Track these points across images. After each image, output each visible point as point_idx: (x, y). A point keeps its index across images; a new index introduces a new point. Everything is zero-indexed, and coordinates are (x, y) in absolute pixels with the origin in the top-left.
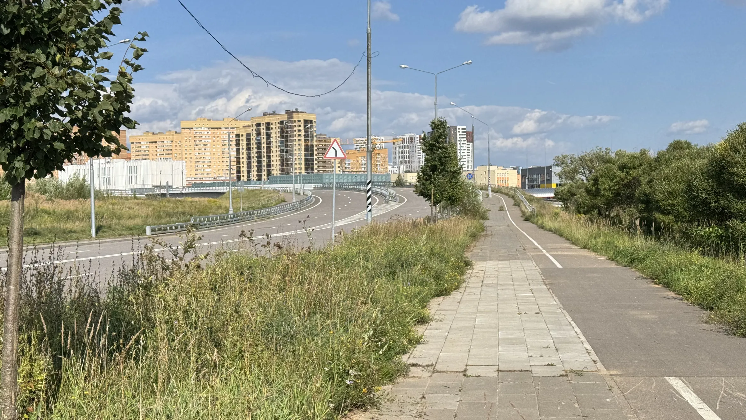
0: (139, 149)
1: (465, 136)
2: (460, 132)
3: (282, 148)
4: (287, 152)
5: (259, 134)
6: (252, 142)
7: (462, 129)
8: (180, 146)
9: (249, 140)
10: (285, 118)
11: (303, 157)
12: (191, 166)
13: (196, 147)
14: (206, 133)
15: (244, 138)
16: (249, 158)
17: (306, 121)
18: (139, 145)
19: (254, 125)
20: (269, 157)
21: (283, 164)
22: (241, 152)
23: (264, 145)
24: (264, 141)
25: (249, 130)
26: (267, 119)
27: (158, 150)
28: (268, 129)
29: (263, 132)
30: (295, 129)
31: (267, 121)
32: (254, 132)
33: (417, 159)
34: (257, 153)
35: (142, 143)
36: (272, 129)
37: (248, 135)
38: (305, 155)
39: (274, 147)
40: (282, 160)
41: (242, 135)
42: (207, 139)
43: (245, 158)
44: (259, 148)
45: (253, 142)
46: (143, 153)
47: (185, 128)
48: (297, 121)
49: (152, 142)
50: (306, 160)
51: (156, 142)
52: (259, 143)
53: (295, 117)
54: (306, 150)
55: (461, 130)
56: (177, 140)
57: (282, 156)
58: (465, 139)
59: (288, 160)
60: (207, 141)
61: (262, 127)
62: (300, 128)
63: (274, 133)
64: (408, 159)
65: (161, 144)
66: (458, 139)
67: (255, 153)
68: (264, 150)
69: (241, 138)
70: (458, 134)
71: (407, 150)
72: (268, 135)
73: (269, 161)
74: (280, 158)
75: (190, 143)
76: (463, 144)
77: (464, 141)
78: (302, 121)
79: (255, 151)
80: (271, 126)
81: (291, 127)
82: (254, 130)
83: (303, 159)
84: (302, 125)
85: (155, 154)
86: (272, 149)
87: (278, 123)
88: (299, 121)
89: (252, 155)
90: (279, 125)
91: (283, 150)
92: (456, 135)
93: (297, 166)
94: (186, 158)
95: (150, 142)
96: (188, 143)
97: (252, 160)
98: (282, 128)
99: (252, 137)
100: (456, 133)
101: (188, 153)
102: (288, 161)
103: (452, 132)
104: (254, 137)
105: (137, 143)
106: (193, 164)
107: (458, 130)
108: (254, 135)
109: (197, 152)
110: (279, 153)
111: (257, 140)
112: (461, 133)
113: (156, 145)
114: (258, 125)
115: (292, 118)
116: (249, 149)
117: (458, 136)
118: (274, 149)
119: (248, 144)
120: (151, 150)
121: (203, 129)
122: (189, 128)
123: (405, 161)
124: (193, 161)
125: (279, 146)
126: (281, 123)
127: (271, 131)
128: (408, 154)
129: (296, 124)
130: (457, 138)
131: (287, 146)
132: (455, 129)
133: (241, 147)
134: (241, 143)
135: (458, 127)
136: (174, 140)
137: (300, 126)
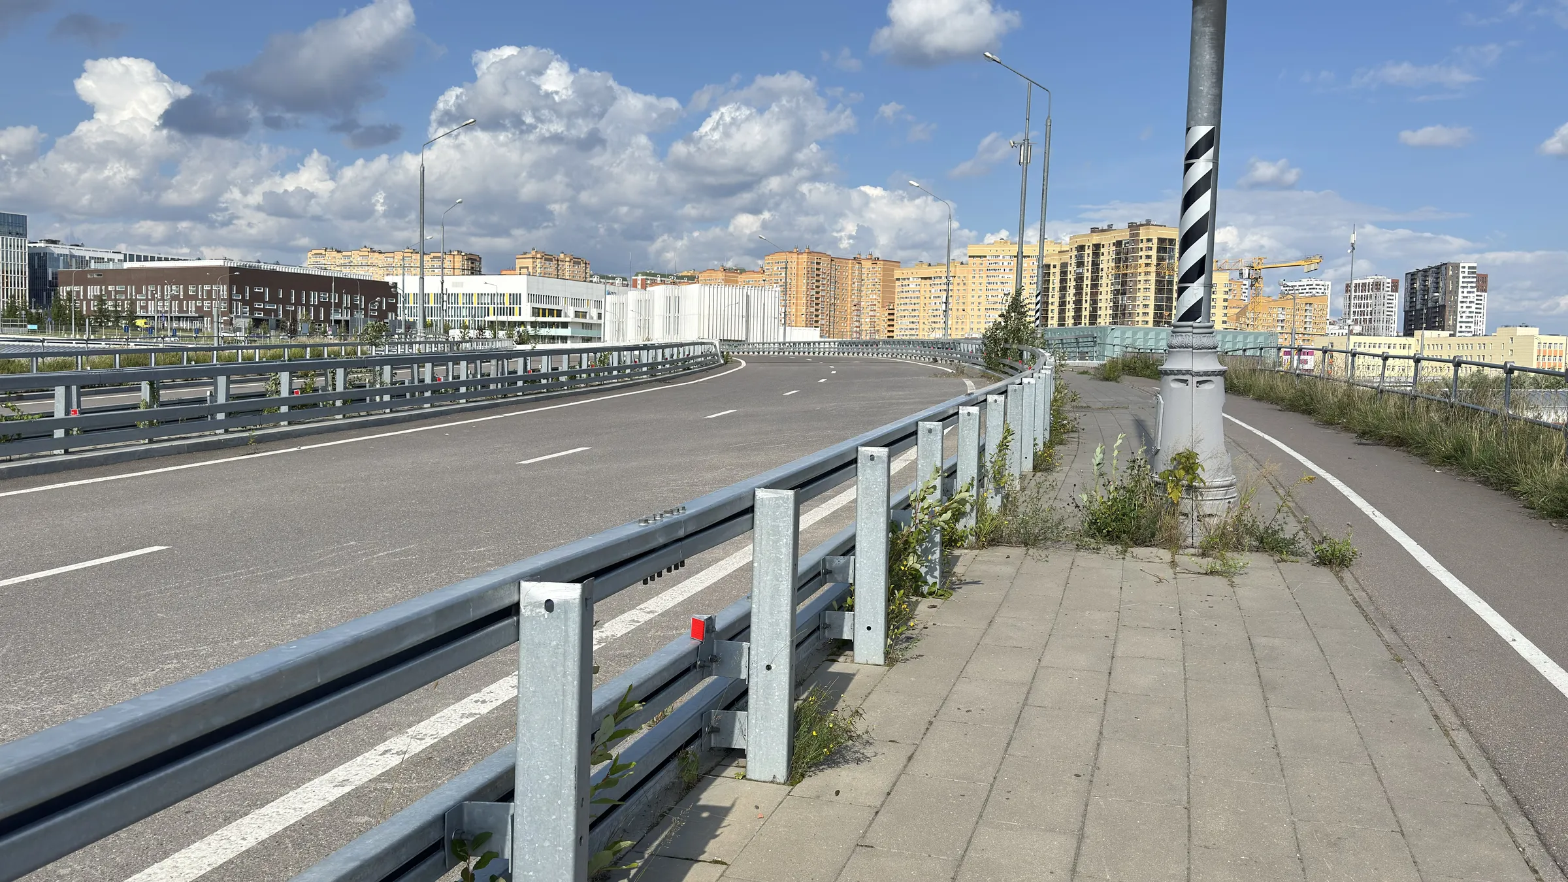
0: (906, 289)
1: (1475, 280)
2: (1464, 273)
3: (1117, 287)
4: (1124, 294)
5: (1080, 264)
6: (1069, 276)
7: (1469, 268)
8: (964, 284)
9: (1064, 273)
10: (1125, 236)
11: (1152, 303)
12: (979, 316)
13: (990, 287)
14: (1006, 264)
15: (1058, 270)
16: (1063, 304)
17: (1161, 241)
18: (906, 282)
19: (1074, 249)
20: (1094, 302)
21: (1117, 315)
22: (1050, 294)
23: (1087, 282)
24: (1088, 275)
25: (1065, 258)
26: (1096, 239)
27: (933, 291)
28: (1096, 255)
29: (1088, 260)
30: (1140, 254)
31: (1094, 243)
32: (1074, 261)
33: (1385, 317)
34: (1075, 295)
35: (911, 279)
36: (1103, 254)
37: (1064, 266)
38: (1156, 299)
39: (1104, 285)
40: (1115, 308)
41: (1055, 266)
42: (1007, 273)
43: (1057, 304)
44: (1079, 288)
45: (1071, 277)
46: (911, 294)
47: (973, 257)
48: (1145, 241)
49: (925, 279)
50: (1158, 307)
51: (930, 278)
52: (1079, 279)
53: (1143, 233)
54: (1159, 291)
55: (1466, 270)
56: (961, 276)
57: (1115, 301)
58: (1474, 285)
59: (1124, 308)
60: (1006, 276)
61: (1087, 251)
62: (1150, 253)
63: (1105, 262)
64: (1369, 317)
65: (937, 281)
66: (1461, 284)
67: (1072, 295)
68: (1087, 290)
69: (1052, 270)
70: (1461, 275)
71: (1369, 301)
72: (1095, 264)
73: (1094, 309)
74: (1112, 304)
75: (981, 280)
76: (1468, 292)
77: (1472, 287)
78: (1155, 241)
79: (1072, 291)
80: (1102, 250)
81: (1135, 250)
82: (1073, 257)
83: (1152, 306)
84: (1155, 247)
85: (927, 296)
86: (1101, 289)
87: (1114, 244)
88: (1149, 240)
89: (1068, 299)
90: (1114, 248)
91: (1117, 290)
92: (1458, 277)
93: (1140, 319)
94: (973, 303)
95: (922, 278)
96: (977, 281)
97: (1068, 306)
98: (1118, 254)
99: (1070, 269)
100: (1458, 273)
101: (976, 296)
102: (1124, 310)
103: (1451, 273)
104: (1072, 269)
105: (904, 279)
106: (983, 312)
107: (1461, 270)
108: (1073, 265)
109: (990, 293)
110: (1110, 296)
111: (1077, 274)
112: (1466, 275)
113: (931, 282)
114: (1081, 248)
115: (1138, 234)
116: (1063, 289)
117: (1461, 280)
118: (1103, 289)
119: (1063, 281)
120: (922, 290)
121: (1001, 257)
122: (980, 257)
123: (1365, 320)
124: (982, 308)
125: (1112, 284)
126: (1118, 244)
127: (1102, 258)
128: (1369, 309)
129: (1144, 245)
130: (1458, 282)
131: (1124, 284)
132: (1456, 267)
133: (1051, 286)
134: (1051, 278)
135: (1461, 265)
136: (957, 275)
137: (1150, 249)
